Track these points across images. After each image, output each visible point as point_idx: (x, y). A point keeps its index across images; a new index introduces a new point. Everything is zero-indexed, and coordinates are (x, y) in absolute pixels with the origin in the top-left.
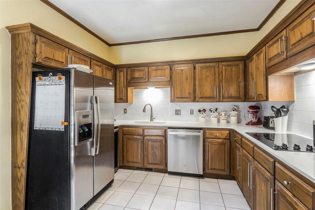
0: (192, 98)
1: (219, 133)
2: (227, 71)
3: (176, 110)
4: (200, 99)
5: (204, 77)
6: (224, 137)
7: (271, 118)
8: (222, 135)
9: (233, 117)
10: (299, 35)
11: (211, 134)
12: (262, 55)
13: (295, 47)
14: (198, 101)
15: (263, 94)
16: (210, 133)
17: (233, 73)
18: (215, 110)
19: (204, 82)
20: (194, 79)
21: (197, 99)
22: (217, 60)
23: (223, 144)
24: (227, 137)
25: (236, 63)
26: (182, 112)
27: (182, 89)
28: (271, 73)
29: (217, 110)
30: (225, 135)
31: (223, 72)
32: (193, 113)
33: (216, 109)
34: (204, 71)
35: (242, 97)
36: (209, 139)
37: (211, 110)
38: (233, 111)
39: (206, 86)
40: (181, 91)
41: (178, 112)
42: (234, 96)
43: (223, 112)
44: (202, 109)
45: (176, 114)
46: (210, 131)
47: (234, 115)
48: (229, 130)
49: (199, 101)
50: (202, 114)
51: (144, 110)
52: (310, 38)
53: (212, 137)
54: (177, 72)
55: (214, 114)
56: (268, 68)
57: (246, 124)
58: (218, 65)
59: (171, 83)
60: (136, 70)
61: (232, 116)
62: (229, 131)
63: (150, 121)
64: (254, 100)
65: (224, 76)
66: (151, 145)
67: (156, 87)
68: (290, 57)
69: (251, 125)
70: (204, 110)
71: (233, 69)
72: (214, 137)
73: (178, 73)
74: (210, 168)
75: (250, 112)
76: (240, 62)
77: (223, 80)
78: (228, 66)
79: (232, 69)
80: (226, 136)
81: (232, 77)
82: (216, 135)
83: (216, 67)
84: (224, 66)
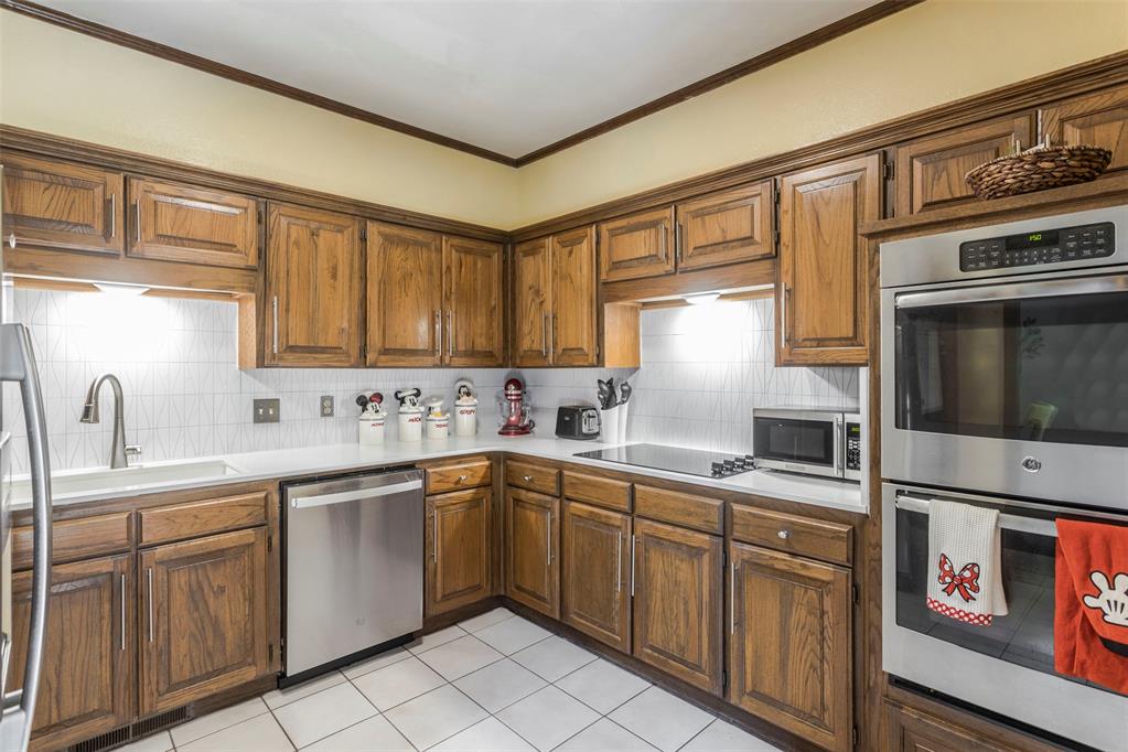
0: (355, 352)
1: (466, 469)
2: (463, 270)
3: (258, 404)
4: (383, 358)
5: (398, 275)
6: (477, 481)
7: (583, 410)
8: (472, 476)
9: (465, 415)
10: (718, 232)
11: (444, 477)
12: (585, 245)
13: (700, 254)
14: (376, 362)
15: (585, 348)
16: (441, 475)
17: (479, 276)
18: (414, 395)
19: (398, 295)
20: (364, 278)
21: (371, 357)
22: (435, 226)
23: (474, 503)
24: (484, 481)
25: (487, 247)
26: (285, 410)
27: (314, 311)
28: (613, 298)
29: (418, 394)
30: (481, 474)
31: (453, 270)
32: (332, 410)
33: (415, 392)
34: (397, 254)
35: (497, 355)
36: (438, 497)
37: (400, 396)
38: (465, 397)
39: (402, 309)
40: (311, 320)
41: (266, 412)
42: (480, 349)
43: (437, 401)
44: (368, 395)
45: (258, 419)
46: (437, 470)
47: (469, 409)
48: (489, 455)
49: (379, 364)
50: (377, 412)
51: (92, 412)
52: (742, 246)
53: (446, 486)
54: (293, 239)
55: (414, 409)
56: (604, 283)
57: (500, 433)
58: (438, 242)
59: (261, 279)
60: (26, 174)
61: (462, 412)
62: (488, 459)
63: (107, 468)
64: (546, 364)
65: (454, 283)
66: (186, 589)
67: (150, 292)
68: (682, 272)
69: (516, 434)
70: (379, 397)
71: (479, 265)
72: (452, 486)
73: (297, 243)
74: (439, 596)
75: (513, 398)
76: (493, 247)
77: (453, 297)
78: (468, 251)
79: (475, 264)
80: (483, 478)
81: (475, 289)
82: (457, 479)
83: (433, 247)
84: (457, 251)
